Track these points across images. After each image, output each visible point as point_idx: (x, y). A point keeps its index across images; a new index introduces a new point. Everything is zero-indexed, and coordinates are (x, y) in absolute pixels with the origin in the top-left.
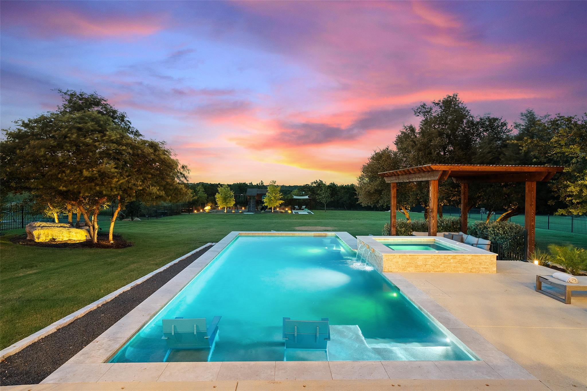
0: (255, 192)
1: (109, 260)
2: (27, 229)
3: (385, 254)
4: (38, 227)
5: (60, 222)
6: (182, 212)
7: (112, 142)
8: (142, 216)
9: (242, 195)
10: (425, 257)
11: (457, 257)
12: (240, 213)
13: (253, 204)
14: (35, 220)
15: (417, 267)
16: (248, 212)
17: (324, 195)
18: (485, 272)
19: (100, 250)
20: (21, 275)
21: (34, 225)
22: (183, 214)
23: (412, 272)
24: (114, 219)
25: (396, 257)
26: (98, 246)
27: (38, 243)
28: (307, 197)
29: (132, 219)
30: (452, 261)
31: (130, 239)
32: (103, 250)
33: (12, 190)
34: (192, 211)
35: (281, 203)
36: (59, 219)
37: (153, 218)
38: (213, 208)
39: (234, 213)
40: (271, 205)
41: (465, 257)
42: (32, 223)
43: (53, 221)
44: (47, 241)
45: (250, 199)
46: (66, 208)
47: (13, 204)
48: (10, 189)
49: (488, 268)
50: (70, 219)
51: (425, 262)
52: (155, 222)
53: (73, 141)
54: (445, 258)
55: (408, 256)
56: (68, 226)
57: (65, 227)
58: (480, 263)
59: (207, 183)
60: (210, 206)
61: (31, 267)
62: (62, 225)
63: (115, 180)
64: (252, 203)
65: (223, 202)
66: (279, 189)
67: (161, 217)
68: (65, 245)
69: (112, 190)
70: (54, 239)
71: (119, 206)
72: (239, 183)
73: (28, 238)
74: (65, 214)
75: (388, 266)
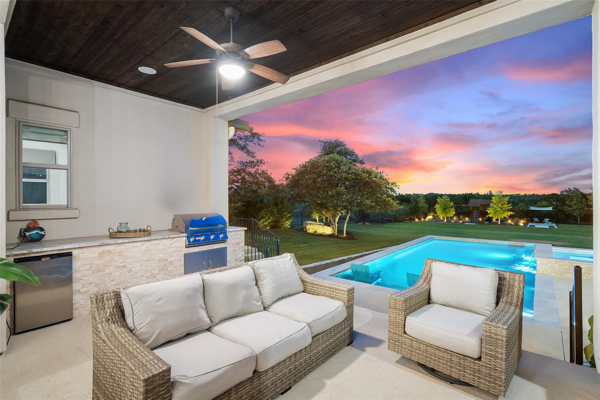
0: (478, 203)
1: (341, 245)
2: (304, 225)
3: (539, 258)
4: (309, 224)
5: (319, 222)
6: (405, 220)
7: (344, 172)
8: (372, 222)
9: (464, 205)
10: (588, 266)
12: (460, 223)
13: (476, 214)
14: (307, 220)
16: (471, 222)
17: (575, 207)
19: (337, 240)
20: (302, 246)
21: (307, 223)
22: (405, 222)
23: (571, 278)
24: (347, 221)
25: (551, 263)
26: (337, 237)
27: (309, 233)
28: (550, 209)
29: (364, 224)
31: (357, 236)
32: (339, 240)
33: (297, 202)
34: (414, 219)
35: (510, 214)
36: (319, 220)
37: (380, 224)
38: (434, 218)
39: (454, 223)
40: (497, 216)
42: (306, 221)
43: (316, 221)
44: (313, 232)
45: (474, 210)
46: (322, 213)
47: (298, 210)
48: (296, 201)
50: (324, 221)
51: (589, 271)
52: (379, 226)
53: (324, 174)
55: (567, 263)
56: (323, 224)
57: (321, 225)
59: (437, 193)
60: (432, 216)
61: (306, 243)
62: (320, 223)
63: (345, 196)
65: (443, 212)
66: (507, 199)
67: (386, 223)
68: (321, 235)
69: (343, 202)
70: (316, 232)
71: (349, 213)
72: (465, 194)
73: (304, 230)
74: (322, 217)
75: (543, 269)
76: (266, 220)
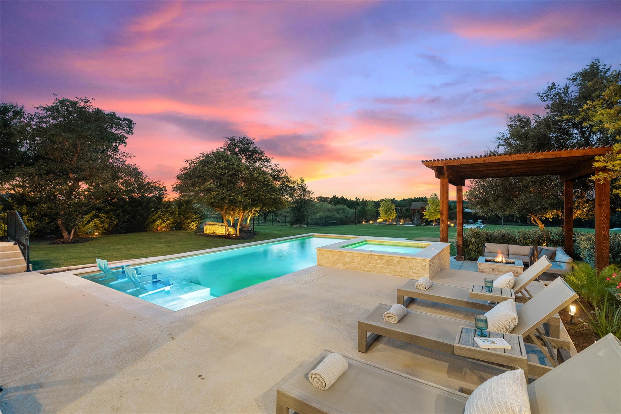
0: (419, 205)
2: (203, 226)
3: (318, 249)
4: (207, 224)
9: (407, 208)
11: (384, 257)
15: (345, 263)
16: (412, 224)
18: (416, 278)
23: (341, 268)
27: (206, 234)
30: (378, 261)
34: (361, 222)
39: (396, 225)
40: (432, 218)
41: (393, 259)
42: (205, 222)
44: (210, 233)
49: (419, 274)
54: (371, 258)
55: (338, 253)
57: (221, 225)
58: (410, 267)
64: (416, 216)
65: (385, 215)
70: (214, 232)
73: (202, 231)
75: (321, 260)
76: (164, 222)
